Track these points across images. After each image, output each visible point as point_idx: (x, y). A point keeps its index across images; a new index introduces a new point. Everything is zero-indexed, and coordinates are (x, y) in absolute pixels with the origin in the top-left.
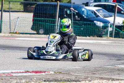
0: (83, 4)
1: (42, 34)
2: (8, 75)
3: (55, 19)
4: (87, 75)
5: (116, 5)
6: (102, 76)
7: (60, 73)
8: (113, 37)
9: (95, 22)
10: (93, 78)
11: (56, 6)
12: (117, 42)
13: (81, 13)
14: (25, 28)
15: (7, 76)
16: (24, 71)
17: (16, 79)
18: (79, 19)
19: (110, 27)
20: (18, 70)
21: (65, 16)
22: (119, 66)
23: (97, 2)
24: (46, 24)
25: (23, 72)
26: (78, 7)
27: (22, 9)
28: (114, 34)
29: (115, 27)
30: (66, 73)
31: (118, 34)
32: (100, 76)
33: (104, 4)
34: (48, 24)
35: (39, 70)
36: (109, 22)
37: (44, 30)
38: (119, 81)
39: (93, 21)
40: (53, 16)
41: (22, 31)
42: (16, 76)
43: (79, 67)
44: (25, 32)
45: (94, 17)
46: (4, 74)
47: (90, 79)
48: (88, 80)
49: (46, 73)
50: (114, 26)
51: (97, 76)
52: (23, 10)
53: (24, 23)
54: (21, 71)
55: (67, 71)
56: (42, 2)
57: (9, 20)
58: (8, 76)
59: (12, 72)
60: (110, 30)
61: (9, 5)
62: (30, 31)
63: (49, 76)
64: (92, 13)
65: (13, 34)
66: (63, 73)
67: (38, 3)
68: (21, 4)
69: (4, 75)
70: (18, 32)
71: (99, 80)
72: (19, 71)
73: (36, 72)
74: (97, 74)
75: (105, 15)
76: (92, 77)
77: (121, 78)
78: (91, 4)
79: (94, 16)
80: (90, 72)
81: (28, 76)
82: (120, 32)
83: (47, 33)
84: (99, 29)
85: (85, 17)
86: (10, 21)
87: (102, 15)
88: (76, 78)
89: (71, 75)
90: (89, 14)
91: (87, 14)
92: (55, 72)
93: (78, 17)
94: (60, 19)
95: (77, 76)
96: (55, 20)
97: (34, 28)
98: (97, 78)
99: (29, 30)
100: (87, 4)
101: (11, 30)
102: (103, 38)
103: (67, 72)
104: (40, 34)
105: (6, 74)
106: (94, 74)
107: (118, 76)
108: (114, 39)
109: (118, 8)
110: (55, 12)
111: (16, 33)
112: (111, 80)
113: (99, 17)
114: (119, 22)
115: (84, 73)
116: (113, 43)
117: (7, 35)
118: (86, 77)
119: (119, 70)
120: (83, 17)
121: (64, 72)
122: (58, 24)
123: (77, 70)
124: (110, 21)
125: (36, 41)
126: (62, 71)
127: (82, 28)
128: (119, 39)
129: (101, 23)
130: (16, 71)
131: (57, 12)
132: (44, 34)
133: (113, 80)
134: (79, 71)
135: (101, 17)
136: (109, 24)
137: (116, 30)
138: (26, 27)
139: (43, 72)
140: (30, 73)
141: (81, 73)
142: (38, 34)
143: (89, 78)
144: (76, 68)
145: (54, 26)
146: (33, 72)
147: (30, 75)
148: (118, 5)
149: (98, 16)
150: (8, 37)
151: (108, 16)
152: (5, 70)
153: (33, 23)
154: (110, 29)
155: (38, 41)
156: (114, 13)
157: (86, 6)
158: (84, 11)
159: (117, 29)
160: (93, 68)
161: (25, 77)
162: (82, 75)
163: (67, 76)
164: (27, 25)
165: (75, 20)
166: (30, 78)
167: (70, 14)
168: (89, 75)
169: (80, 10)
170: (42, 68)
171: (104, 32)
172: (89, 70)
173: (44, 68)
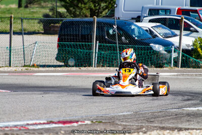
0: (133, 19)
1: (73, 66)
2: (22, 128)
3: (91, 42)
4: (141, 124)
5: (182, 19)
6: (164, 125)
7: (100, 122)
8: (179, 67)
9: (151, 45)
11: (92, 23)
12: (185, 74)
13: (130, 32)
14: (47, 58)
15: (20, 129)
16: (46, 122)
17: (34, 133)
18: (128, 42)
19: (175, 51)
20: (37, 120)
21: (106, 37)
22: (188, 109)
23: (154, 15)
25: (44, 124)
26: (125, 23)
27: (42, 30)
28: (180, 63)
29: (182, 52)
30: (109, 122)
31: (186, 61)
32: (160, 125)
33: (164, 18)
34: (81, 50)
35: (68, 119)
36: (173, 45)
37: (75, 60)
38: (190, 131)
39: (148, 44)
40: (88, 39)
41: (43, 63)
42: (34, 130)
43: (129, 113)
44: (47, 64)
45: (150, 38)
46: (16, 126)
47: (146, 130)
48: (142, 132)
49: (80, 123)
50: (180, 50)
51: (156, 125)
52: (43, 32)
53: (45, 51)
54: (42, 122)
55: (111, 119)
56: (71, 18)
57: (22, 47)
58: (22, 130)
59: (28, 124)
60: (174, 57)
61: (21, 24)
62: (54, 62)
63: (83, 127)
64: (146, 32)
65: (29, 68)
66: (105, 123)
67: (65, 20)
68: (39, 23)
69: (15, 129)
70: (36, 64)
71: (158, 131)
72: (38, 122)
73: (64, 123)
74: (156, 122)
75: (166, 34)
76: (148, 126)
77: (192, 127)
78: (145, 18)
79: (150, 36)
80: (144, 120)
81: (52, 129)
82: (189, 58)
83: (80, 64)
84: (157, 56)
85: (136, 38)
86: (24, 48)
87: (162, 35)
88: (125, 129)
89: (117, 124)
90: (142, 33)
91: (139, 33)
92: (92, 122)
93: (126, 39)
94: (98, 42)
95: (126, 125)
96: (91, 45)
97: (60, 57)
98: (156, 128)
99: (52, 61)
100: (139, 19)
101: (26, 61)
102: (165, 69)
103: (111, 121)
104: (70, 66)
105: (18, 127)
106: (151, 122)
107: (187, 123)
108: (180, 69)
109: (185, 22)
110: (91, 32)
111: (33, 66)
112: (176, 130)
113: (157, 38)
114: (188, 44)
115: (136, 121)
116: (180, 75)
117: (20, 69)
118: (139, 127)
119: (189, 115)
120: (134, 38)
121: (106, 121)
122: (96, 51)
123: (125, 117)
124: (174, 43)
125: (63, 76)
126: (103, 120)
128: (189, 69)
129: (161, 46)
130: (34, 122)
131: (94, 32)
132: (76, 66)
133: (180, 130)
134: (128, 119)
135: (160, 37)
136: (172, 47)
137: (183, 56)
139: (74, 122)
140: (56, 123)
141: (131, 121)
142: (67, 67)
143: (144, 129)
144: (124, 115)
145: (90, 53)
147: (55, 127)
148: (185, 18)
149: (156, 36)
150: (21, 72)
151: (170, 36)
152: (17, 121)
153: (59, 50)
154: (174, 55)
155: (67, 76)
156: (179, 31)
157: (137, 22)
158: (134, 29)
159: (185, 55)
160: (150, 114)
161: (48, 130)
162: (133, 124)
163: (111, 126)
164: (49, 53)
165: (121, 43)
166: (55, 131)
167: (114, 35)
168: (144, 124)
169: (129, 28)
170: (73, 117)
171: (166, 59)
172: (144, 117)
173: (76, 117)
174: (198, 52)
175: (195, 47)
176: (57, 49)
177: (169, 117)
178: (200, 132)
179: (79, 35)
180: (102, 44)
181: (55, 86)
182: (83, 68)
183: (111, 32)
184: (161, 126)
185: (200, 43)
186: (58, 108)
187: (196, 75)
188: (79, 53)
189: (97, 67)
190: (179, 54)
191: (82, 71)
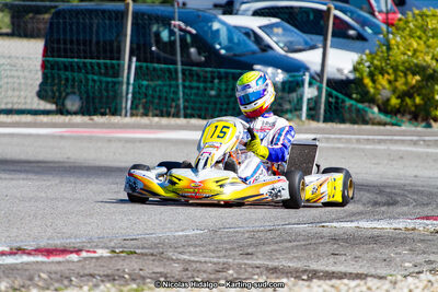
0: (216, 6)
1: (76, 113)
3: (119, 59)
4: (225, 260)
5: (329, 9)
6: (276, 264)
7: (132, 253)
8: (318, 121)
9: (257, 67)
10: (243, 271)
11: (121, 15)
12: (333, 136)
13: (209, 38)
14: (17, 93)
16: (7, 249)
18: (203, 59)
19: (310, 84)
21: (154, 48)
22: (334, 224)
24: (87, 80)
25: (2, 254)
26: (199, 16)
27: (7, 26)
28: (322, 111)
29: (327, 85)
30: (152, 255)
31: (336, 108)
32: (267, 263)
33: (287, 7)
34: (96, 77)
35: (58, 243)
36: (307, 69)
37: (81, 99)
38: (334, 281)
40: (111, 51)
41: (6, 104)
43: (199, 232)
44: (16, 107)
45: (254, 53)
47: (235, 276)
48: (225, 278)
49: (84, 254)
50: (321, 82)
51: (258, 262)
52: (8, 30)
53: (12, 77)
55: (156, 246)
56: (75, 3)
60: (310, 96)
62: (31, 103)
63: (92, 265)
64: (245, 38)
66: (142, 254)
67: (61, 6)
68: (2, 10)
73: (49, 252)
74: (260, 255)
75: (291, 43)
76: (239, 265)
77: (342, 268)
78: (244, 7)
79: (255, 47)
80: (233, 249)
81: (19, 267)
82: (343, 101)
83: (92, 109)
85: (223, 52)
87: (282, 45)
88: (187, 270)
89: (169, 259)
90: (236, 40)
91: (230, 39)
92: (113, 252)
93: (199, 53)
94: (134, 59)
95: (189, 262)
96: (119, 65)
97: (46, 91)
98: (258, 270)
99: (29, 101)
100: (229, 9)
103: (155, 251)
104: (69, 113)
106: (248, 254)
107: (331, 260)
108: (321, 125)
109: (336, 17)
110: (118, 35)
112: (305, 277)
113: (270, 52)
114: (341, 67)
115: (213, 252)
118: (220, 266)
119: (335, 239)
120: (217, 52)
121: (143, 251)
122: (128, 79)
123: (189, 242)
124: (309, 65)
125: (53, 137)
126: (138, 248)
127: (212, 89)
128: (342, 126)
129: (280, 71)
131: (126, 35)
132: (83, 112)
133: (314, 275)
134: (196, 246)
135: (279, 50)
136: (304, 75)
137: (329, 95)
138: (20, 90)
139: (72, 252)
140: (29, 254)
141: (202, 252)
142: (62, 114)
143: (231, 272)
144: (187, 236)
145: (115, 83)
146: (38, 251)
147: (27, 264)
148: (336, 8)
149: (270, 47)
151: (300, 47)
153: (45, 76)
154: (309, 92)
155: (62, 137)
156: (321, 38)
157: (224, 13)
158: (218, 31)
159: (334, 93)
160: (246, 235)
162: (207, 259)
163: (156, 263)
164: (23, 81)
165: (187, 61)
166: (27, 273)
167: (172, 43)
168: (230, 260)
169: (206, 28)
170: (70, 237)
171: (290, 102)
172: (232, 242)
173: (76, 237)
174: (365, 86)
175: (358, 75)
176: (40, 73)
177: (290, 244)
178: (358, 285)
179: (91, 41)
180: (144, 64)
181: (32, 158)
182: (98, 119)
183: (165, 35)
184: (271, 264)
185: (369, 67)
186: (35, 216)
187: (358, 141)
188: (91, 83)
189: (132, 115)
190: (319, 89)
191: (96, 126)
